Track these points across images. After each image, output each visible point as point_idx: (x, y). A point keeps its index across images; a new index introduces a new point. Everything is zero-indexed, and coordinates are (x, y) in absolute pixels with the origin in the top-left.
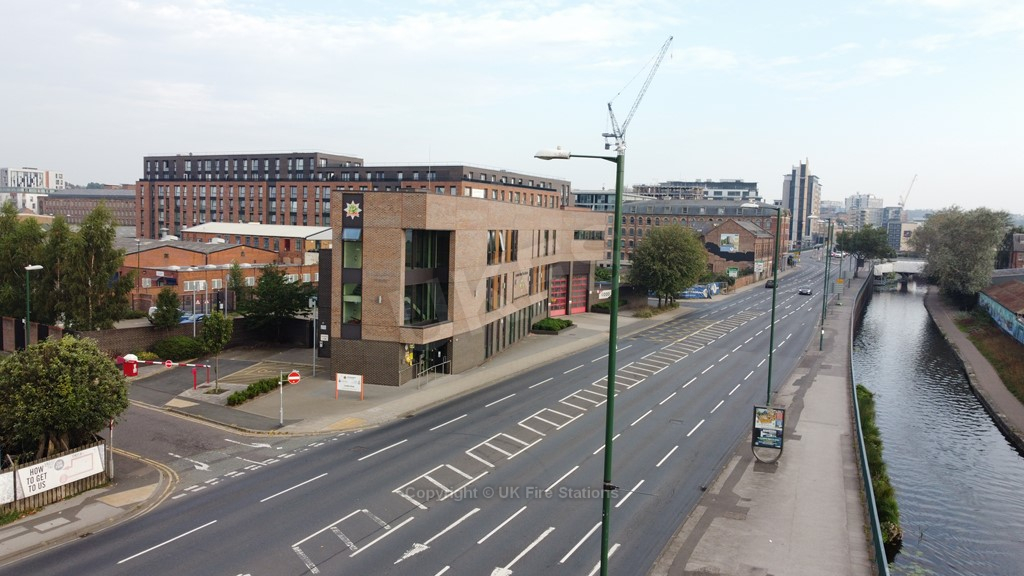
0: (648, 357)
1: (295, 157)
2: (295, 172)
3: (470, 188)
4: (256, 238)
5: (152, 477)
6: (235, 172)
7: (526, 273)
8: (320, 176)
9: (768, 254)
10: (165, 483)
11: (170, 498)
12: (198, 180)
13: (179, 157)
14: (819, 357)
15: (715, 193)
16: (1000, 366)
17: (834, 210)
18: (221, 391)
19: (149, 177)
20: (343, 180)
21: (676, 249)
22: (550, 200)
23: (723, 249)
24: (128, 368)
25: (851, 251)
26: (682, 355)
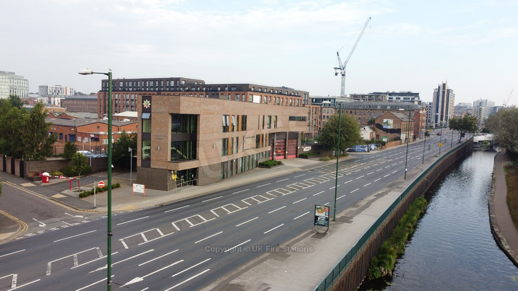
0: (308, 181)
1: (171, 79)
2: (170, 87)
3: (252, 95)
5: (15, 229)
6: (143, 87)
7: (254, 137)
8: (182, 89)
9: (411, 130)
10: (19, 232)
11: (15, 238)
12: (126, 91)
13: (118, 80)
14: (402, 183)
15: (397, 98)
18: (81, 191)
19: (104, 90)
20: (192, 91)
21: (344, 126)
22: (297, 101)
23: (384, 127)
24: (44, 179)
25: (458, 129)
26: (326, 180)
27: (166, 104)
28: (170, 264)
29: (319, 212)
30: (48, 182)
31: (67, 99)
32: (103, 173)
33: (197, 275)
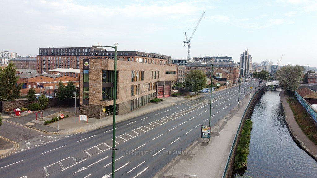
0: (183, 110)
1: (85, 48)
2: (85, 53)
3: (138, 58)
4: (71, 73)
5: (11, 146)
6: (67, 53)
7: (147, 84)
8: (93, 54)
9: (232, 79)
10: (14, 148)
11: (13, 153)
12: (55, 55)
13: (50, 48)
14: (237, 111)
15: (219, 60)
16: (295, 113)
17: (257, 65)
18: (44, 120)
19: (41, 54)
20: (99, 56)
21: (198, 77)
22: (164, 62)
23: (217, 77)
24: (17, 113)
25: (258, 78)
26: (194, 110)
27: (99, 64)
28: (123, 166)
29: (204, 130)
30: (20, 115)
31: (14, 60)
32: (54, 108)
33: (142, 172)
